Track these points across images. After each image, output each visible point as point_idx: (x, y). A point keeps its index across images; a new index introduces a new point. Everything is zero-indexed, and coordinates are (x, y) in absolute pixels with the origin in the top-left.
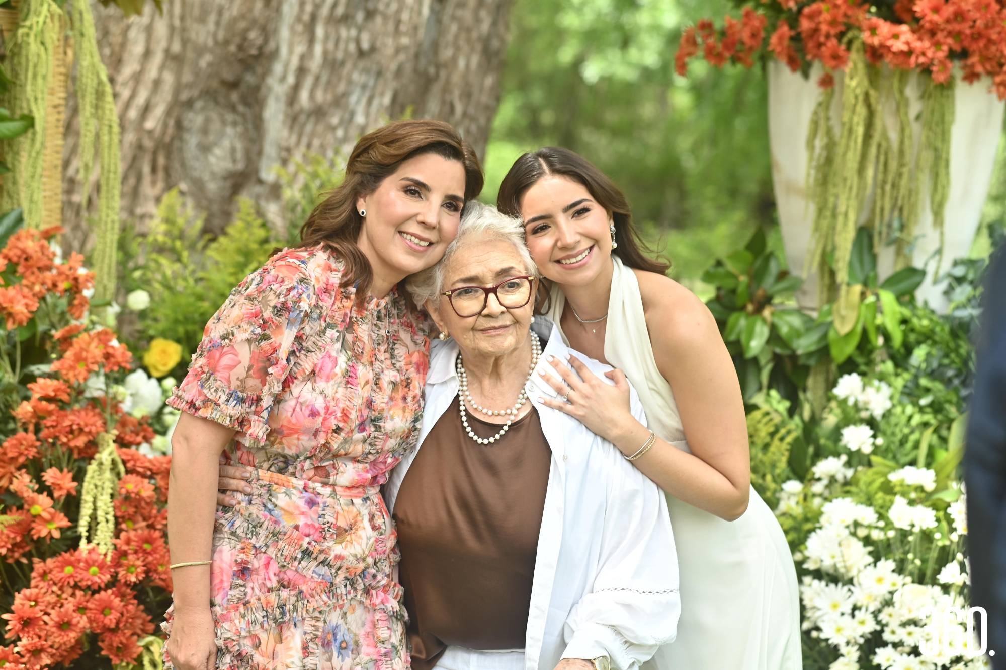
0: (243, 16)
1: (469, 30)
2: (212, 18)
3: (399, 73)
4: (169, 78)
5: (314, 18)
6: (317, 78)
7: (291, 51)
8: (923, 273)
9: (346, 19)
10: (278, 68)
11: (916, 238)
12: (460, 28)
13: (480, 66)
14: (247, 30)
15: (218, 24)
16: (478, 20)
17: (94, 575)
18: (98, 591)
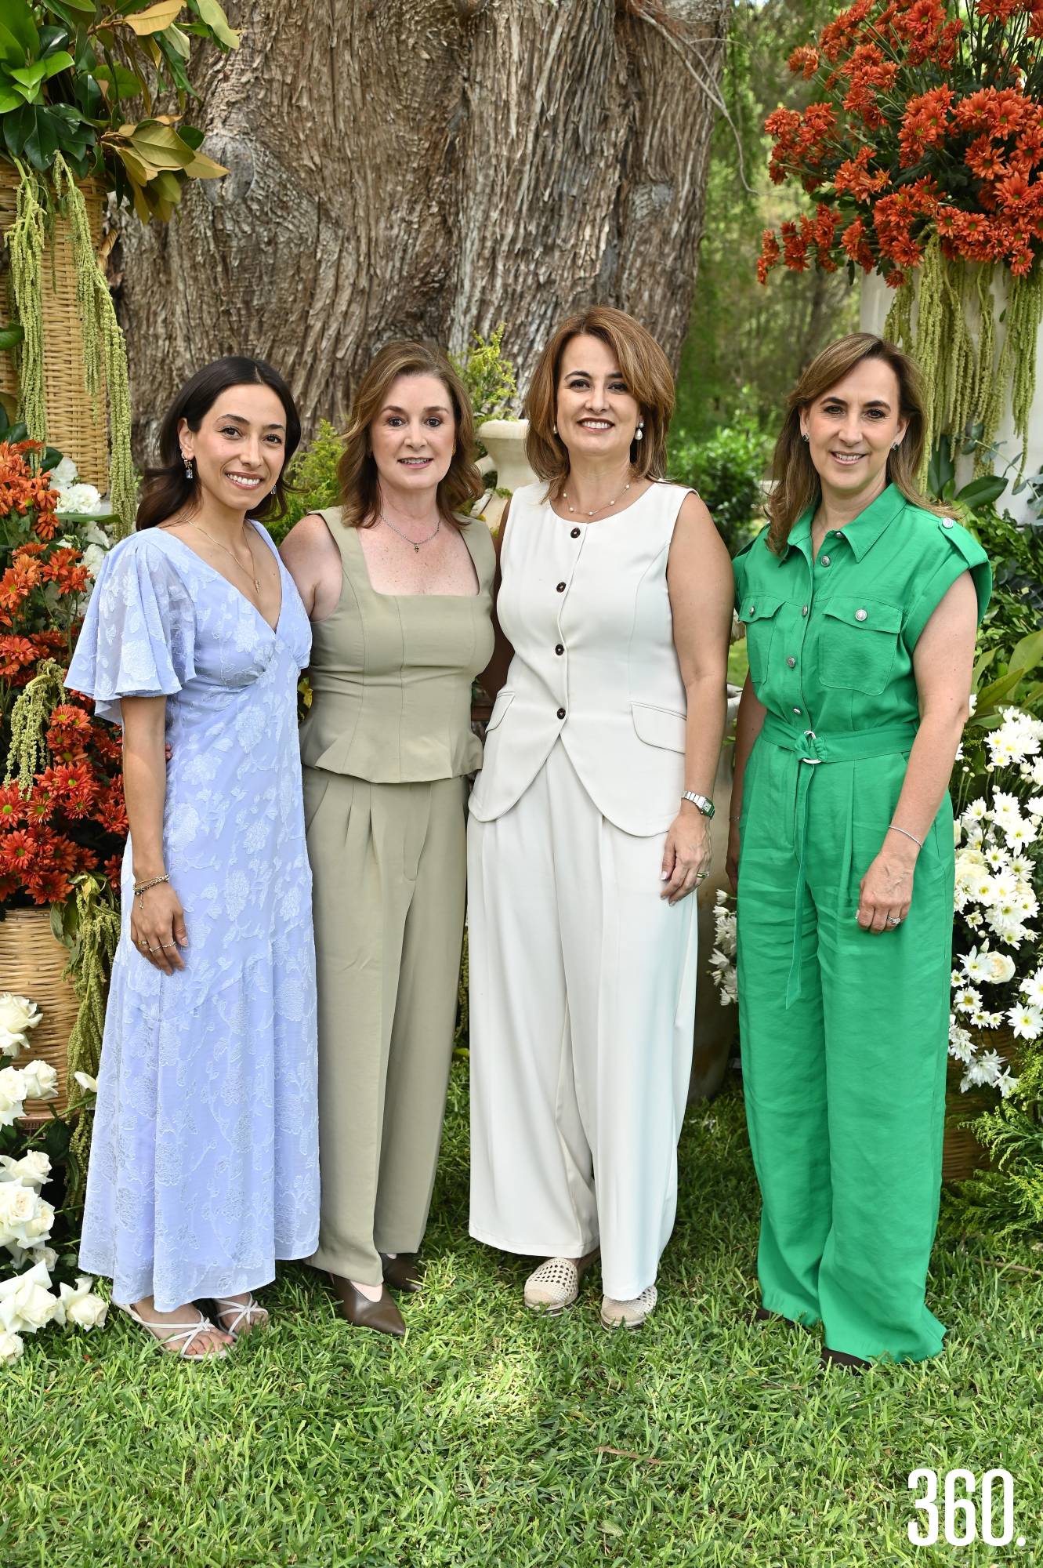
0: (426, 253)
1: (653, 265)
2: (398, 255)
3: (576, 302)
4: (356, 309)
5: (494, 253)
6: (499, 308)
7: (473, 286)
8: (1006, 482)
9: (525, 253)
10: (462, 301)
11: (996, 446)
12: (643, 263)
13: (664, 297)
14: (430, 265)
15: (403, 259)
16: (662, 255)
17: (8, 813)
18: (11, 830)
